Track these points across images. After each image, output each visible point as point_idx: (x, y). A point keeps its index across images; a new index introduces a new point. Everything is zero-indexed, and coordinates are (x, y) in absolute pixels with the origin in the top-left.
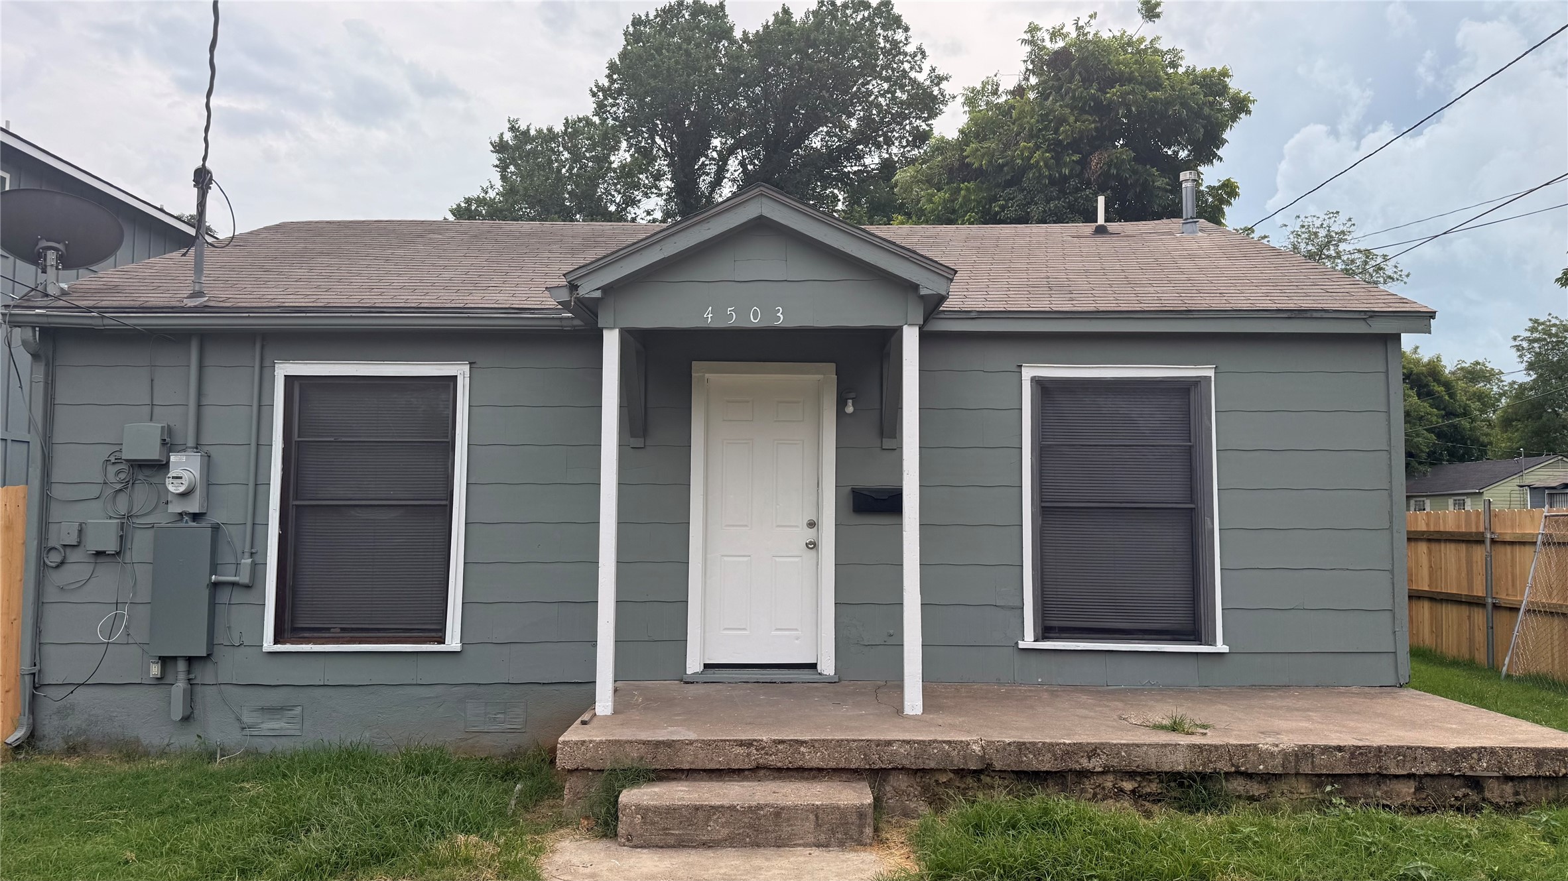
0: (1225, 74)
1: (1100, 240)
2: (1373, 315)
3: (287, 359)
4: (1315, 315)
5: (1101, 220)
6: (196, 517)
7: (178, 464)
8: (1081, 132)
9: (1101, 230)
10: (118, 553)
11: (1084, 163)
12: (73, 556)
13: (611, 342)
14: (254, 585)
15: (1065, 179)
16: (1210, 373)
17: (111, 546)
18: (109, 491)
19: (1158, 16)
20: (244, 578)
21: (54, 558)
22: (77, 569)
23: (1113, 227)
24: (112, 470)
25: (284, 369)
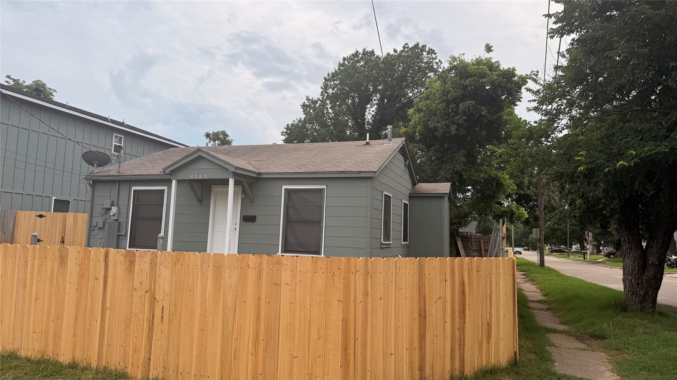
0: (514, 69)
1: (368, 146)
3: (134, 186)
4: (346, 172)
5: (368, 140)
6: (116, 220)
7: (113, 209)
8: (455, 96)
9: (368, 143)
10: (103, 228)
11: (457, 107)
12: (96, 228)
13: (174, 182)
14: (126, 235)
15: (449, 113)
16: (325, 187)
17: (101, 227)
18: (102, 215)
19: (492, 51)
20: (124, 234)
21: (93, 229)
22: (96, 232)
23: (371, 142)
24: (103, 210)
25: (134, 188)
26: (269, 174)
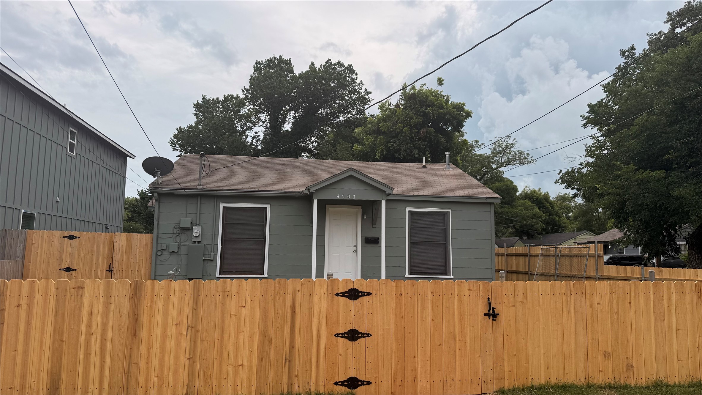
0: (463, 104)
1: (424, 170)
2: (487, 198)
3: (224, 202)
5: (424, 164)
6: (199, 242)
7: (195, 229)
8: (417, 122)
9: (424, 167)
10: (177, 252)
11: (418, 132)
12: (164, 252)
13: (315, 202)
14: (214, 260)
15: (413, 137)
16: (450, 211)
17: (176, 250)
18: (175, 236)
19: (443, 84)
20: (212, 258)
21: (159, 253)
22: (166, 256)
23: (428, 165)
24: (175, 230)
25: (222, 205)
26: (395, 195)
